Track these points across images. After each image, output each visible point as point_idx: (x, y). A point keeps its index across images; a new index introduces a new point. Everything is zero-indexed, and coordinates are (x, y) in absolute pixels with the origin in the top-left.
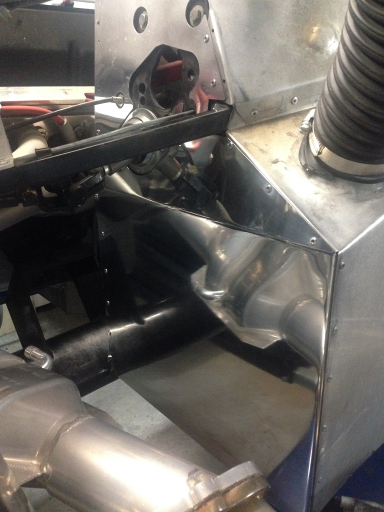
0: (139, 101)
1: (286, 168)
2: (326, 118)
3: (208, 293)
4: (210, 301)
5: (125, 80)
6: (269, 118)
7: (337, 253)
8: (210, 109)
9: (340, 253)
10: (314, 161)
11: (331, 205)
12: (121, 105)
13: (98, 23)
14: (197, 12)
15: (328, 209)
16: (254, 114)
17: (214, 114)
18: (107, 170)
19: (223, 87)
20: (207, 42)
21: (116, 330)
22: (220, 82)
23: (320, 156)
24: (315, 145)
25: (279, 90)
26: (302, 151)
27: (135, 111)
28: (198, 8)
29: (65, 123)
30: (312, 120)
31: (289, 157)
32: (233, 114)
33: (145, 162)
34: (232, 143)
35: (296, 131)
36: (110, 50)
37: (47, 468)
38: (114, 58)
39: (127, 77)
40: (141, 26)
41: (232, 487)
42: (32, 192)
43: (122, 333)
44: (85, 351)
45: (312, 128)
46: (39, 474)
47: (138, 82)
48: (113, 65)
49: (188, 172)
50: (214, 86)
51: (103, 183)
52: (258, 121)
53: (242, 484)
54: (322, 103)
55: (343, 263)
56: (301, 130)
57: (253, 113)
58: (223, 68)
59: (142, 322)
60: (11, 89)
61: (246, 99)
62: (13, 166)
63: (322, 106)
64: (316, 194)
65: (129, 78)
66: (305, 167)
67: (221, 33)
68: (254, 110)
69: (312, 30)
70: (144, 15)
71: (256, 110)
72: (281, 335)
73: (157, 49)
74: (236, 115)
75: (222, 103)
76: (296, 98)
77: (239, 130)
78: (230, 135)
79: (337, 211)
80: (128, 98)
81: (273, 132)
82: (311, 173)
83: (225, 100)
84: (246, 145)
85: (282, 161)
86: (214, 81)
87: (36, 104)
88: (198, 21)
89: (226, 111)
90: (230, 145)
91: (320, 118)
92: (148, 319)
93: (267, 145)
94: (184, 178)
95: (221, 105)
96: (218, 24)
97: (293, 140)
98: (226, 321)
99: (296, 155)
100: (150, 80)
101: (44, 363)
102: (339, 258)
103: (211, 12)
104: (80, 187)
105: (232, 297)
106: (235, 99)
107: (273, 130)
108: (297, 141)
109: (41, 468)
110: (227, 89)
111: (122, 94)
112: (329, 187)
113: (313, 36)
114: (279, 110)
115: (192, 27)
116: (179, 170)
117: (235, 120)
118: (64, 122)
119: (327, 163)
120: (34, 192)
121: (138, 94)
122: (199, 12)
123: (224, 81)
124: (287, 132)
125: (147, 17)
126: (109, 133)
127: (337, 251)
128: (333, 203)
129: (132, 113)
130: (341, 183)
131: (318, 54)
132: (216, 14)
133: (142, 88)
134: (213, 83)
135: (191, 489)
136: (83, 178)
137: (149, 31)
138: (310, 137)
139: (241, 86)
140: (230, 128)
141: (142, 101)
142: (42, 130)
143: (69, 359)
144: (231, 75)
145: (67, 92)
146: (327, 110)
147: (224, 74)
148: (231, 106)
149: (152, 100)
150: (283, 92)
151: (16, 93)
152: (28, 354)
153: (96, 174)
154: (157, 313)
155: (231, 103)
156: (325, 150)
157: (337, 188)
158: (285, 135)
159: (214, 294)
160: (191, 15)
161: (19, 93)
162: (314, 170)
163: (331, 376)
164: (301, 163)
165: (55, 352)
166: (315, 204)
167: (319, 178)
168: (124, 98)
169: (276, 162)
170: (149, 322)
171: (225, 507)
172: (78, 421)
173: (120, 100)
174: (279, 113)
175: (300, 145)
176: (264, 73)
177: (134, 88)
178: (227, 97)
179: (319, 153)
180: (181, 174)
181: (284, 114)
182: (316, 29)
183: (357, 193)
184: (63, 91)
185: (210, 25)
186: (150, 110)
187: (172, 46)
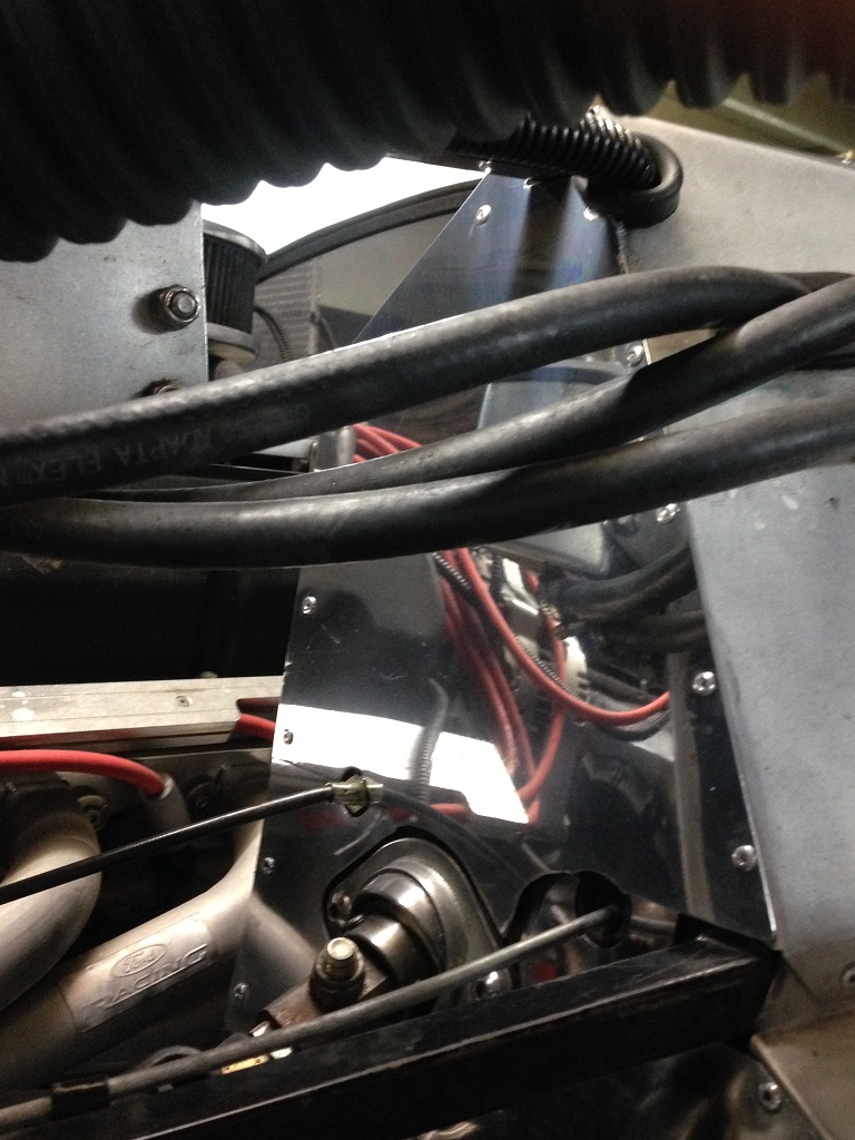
12: (358, 808)
29: (167, 791)
32: (780, 982)
34: (773, 1087)
74: (789, 982)
90: (767, 1094)
118: (162, 789)
148: (776, 956)
184: (175, 695)
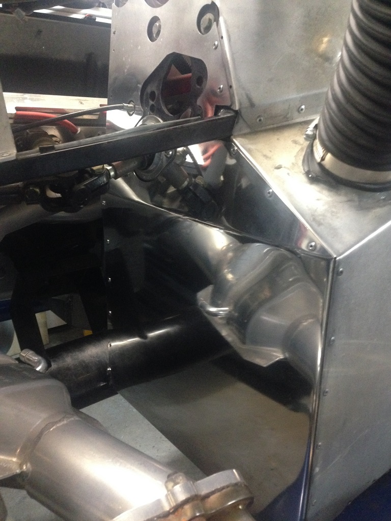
0: (149, 108)
1: (288, 174)
2: (330, 124)
3: (213, 309)
4: (215, 317)
5: (137, 87)
6: (275, 126)
7: (336, 258)
8: (216, 114)
9: (338, 259)
10: (317, 168)
11: (333, 212)
12: (131, 113)
13: (114, 33)
14: (207, 21)
15: (329, 215)
16: (260, 120)
17: (219, 119)
18: (112, 173)
19: (230, 93)
20: (216, 48)
21: (117, 344)
22: (227, 87)
23: (323, 163)
24: (319, 151)
25: (286, 97)
26: (306, 159)
27: (145, 118)
28: (209, 16)
29: (79, 131)
30: (316, 127)
31: (293, 164)
32: (238, 120)
33: (151, 168)
34: (236, 148)
35: (301, 139)
36: (124, 59)
37: (26, 466)
38: (127, 67)
39: (138, 85)
40: (154, 35)
41: (213, 493)
42: (35, 189)
43: (125, 346)
44: (84, 362)
45: (316, 135)
46: (18, 471)
47: (149, 90)
48: (126, 74)
49: (195, 182)
50: (221, 91)
51: (107, 186)
52: (263, 128)
53: (224, 491)
54: (326, 109)
55: (341, 269)
56: (305, 136)
57: (258, 120)
58: (230, 74)
59: (145, 337)
60: (27, 96)
61: (252, 105)
62: (15, 158)
63: (326, 111)
64: (318, 200)
65: (140, 86)
66: (307, 173)
67: (230, 40)
68: (259, 116)
69: (322, 41)
70: (158, 24)
71: (262, 116)
72: (284, 353)
73: (168, 56)
74: (241, 121)
75: (228, 108)
76: (303, 107)
77: (244, 135)
78: (234, 140)
79: (338, 218)
80: (139, 107)
81: (278, 139)
82: (314, 179)
83: (231, 105)
84: (249, 151)
85: (285, 167)
86: (222, 86)
87: (51, 111)
88: (208, 28)
89: (232, 116)
90: (234, 150)
91: (324, 125)
92: (152, 335)
93: (271, 151)
94: (191, 188)
95: (227, 110)
96: (228, 31)
97: (298, 148)
98: (229, 339)
99: (300, 162)
100: (161, 88)
101: (38, 366)
102: (337, 264)
103: (221, 19)
104: (83, 187)
105: (236, 314)
106: (240, 104)
107: (278, 137)
108: (302, 149)
109: (21, 466)
110: (233, 94)
111: (133, 102)
112: (332, 194)
113: (323, 47)
114: (286, 118)
115: (203, 34)
116: (186, 179)
117: (240, 126)
118: (77, 131)
119: (330, 170)
120: (38, 190)
121: (148, 102)
122: (210, 20)
123: (231, 87)
124: (292, 140)
125: (160, 26)
126: (113, 133)
127: (335, 256)
128: (334, 210)
129: (142, 121)
130: (344, 190)
131: (327, 64)
132: (225, 22)
133: (152, 96)
134: (220, 88)
135: (168, 491)
136: (86, 179)
137: (162, 40)
138: (314, 144)
139: (248, 92)
140: (235, 133)
141: (152, 109)
142: (56, 138)
143: (68, 369)
144: (238, 80)
145: (83, 102)
146: (330, 114)
147: (231, 80)
148: (237, 112)
149: (161, 107)
150: (291, 100)
151: (32, 99)
152: (23, 356)
153: (101, 176)
154: (161, 330)
155: (237, 108)
156: (329, 156)
157: (340, 195)
158: (290, 142)
159: (218, 311)
160: (201, 23)
161: (35, 100)
162: (317, 176)
163: (327, 390)
164: (304, 169)
165: (54, 361)
166: (316, 210)
167: (322, 185)
168: (135, 105)
169: (279, 168)
170: (152, 338)
171: (203, 513)
172: (63, 421)
173: (131, 107)
174: (286, 121)
175: (304, 153)
176: (271, 80)
177: (145, 97)
178: (233, 102)
179: (323, 159)
180: (188, 184)
181: (290, 122)
182: (326, 40)
183: (360, 201)
184: (78, 101)
185: (219, 32)
186: (159, 117)
187: (183, 53)
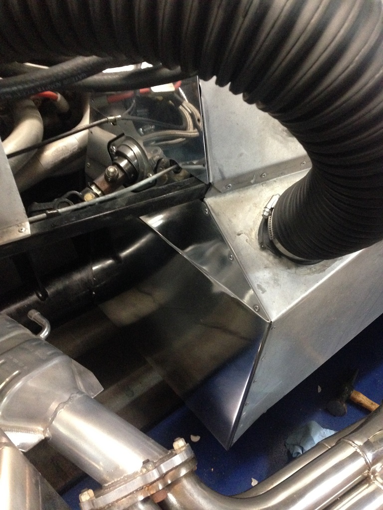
1: (247, 240)
11: (275, 280)
15: (272, 282)
16: (229, 186)
21: (97, 267)
30: (272, 209)
31: (251, 229)
45: (271, 215)
55: (273, 326)
59: (118, 258)
61: (223, 178)
66: (261, 244)
71: (231, 184)
74: (213, 189)
76: (265, 174)
78: (206, 202)
81: (242, 202)
82: (264, 248)
84: (218, 214)
96: (207, 112)
97: (257, 211)
99: (257, 228)
106: (214, 178)
107: (242, 199)
118: (57, 98)
128: (276, 277)
132: (206, 102)
139: (221, 167)
144: (213, 157)
148: (210, 183)
162: (268, 247)
164: (259, 239)
166: (263, 277)
167: (270, 253)
169: (240, 234)
178: (209, 175)
